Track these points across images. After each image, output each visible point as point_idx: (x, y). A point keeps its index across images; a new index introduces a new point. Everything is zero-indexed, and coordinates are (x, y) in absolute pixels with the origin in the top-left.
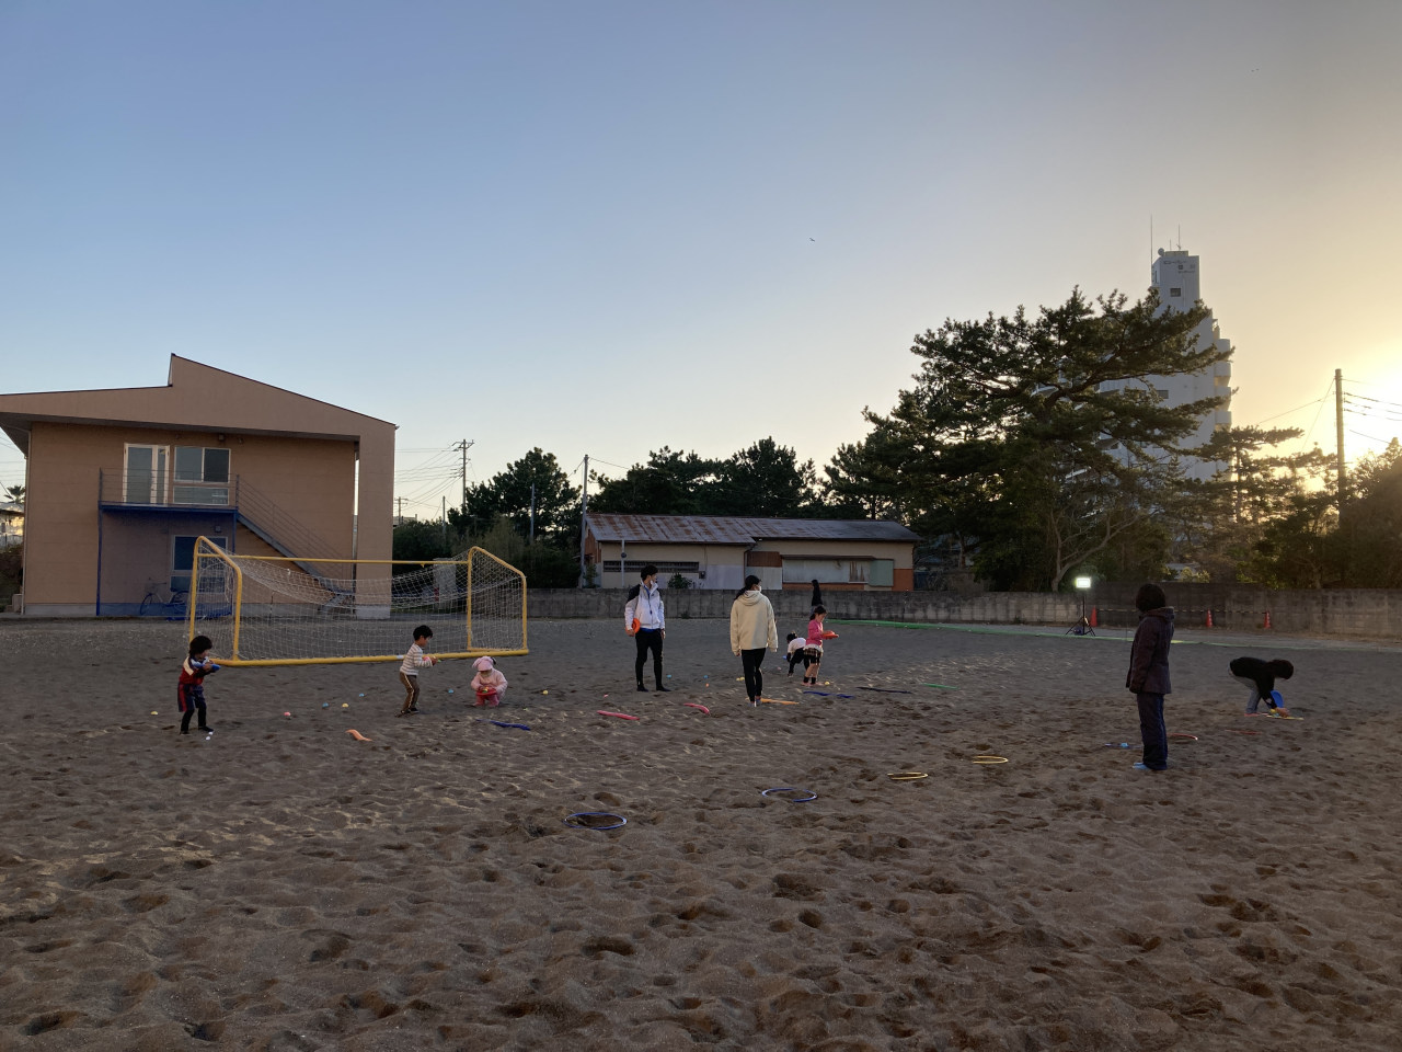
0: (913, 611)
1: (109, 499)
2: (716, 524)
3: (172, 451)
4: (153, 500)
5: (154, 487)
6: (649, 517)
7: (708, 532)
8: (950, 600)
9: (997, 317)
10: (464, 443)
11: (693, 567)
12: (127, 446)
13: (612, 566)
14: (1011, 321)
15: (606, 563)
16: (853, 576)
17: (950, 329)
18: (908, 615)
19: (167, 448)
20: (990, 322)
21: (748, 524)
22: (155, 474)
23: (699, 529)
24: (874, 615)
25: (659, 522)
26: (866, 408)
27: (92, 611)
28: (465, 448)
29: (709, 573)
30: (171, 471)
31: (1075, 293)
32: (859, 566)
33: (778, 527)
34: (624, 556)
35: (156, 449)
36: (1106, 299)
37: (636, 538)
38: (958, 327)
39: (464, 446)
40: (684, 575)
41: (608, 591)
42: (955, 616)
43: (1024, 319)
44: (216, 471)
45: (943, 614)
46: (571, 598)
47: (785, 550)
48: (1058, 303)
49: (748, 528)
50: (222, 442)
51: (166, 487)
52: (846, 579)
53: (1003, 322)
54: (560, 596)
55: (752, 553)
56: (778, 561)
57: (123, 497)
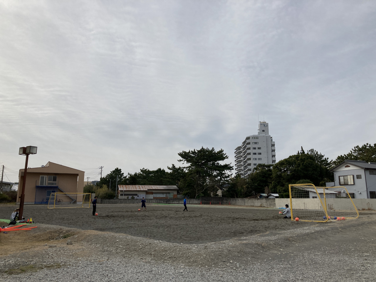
0: (172, 202)
1: (37, 185)
2: (142, 187)
3: (47, 177)
4: (44, 185)
5: (44, 183)
6: (130, 186)
7: (140, 188)
8: (178, 200)
10: (102, 167)
11: (136, 195)
12: (40, 176)
13: (122, 195)
15: (121, 194)
16: (166, 196)
18: (171, 203)
19: (47, 176)
21: (148, 187)
22: (45, 181)
23: (138, 188)
24: (166, 203)
25: (132, 186)
27: (34, 203)
28: (102, 168)
29: (139, 196)
30: (47, 180)
32: (167, 194)
33: (153, 187)
34: (124, 193)
35: (45, 176)
37: (126, 190)
39: (101, 168)
40: (134, 196)
41: (120, 199)
42: (179, 203)
43: (195, 151)
44: (55, 180)
45: (177, 203)
46: (113, 200)
47: (154, 192)
48: (199, 149)
49: (148, 188)
50: (56, 175)
51: (46, 183)
52: (165, 196)
54: (112, 200)
55: (147, 192)
56: (152, 193)
57: (39, 185)
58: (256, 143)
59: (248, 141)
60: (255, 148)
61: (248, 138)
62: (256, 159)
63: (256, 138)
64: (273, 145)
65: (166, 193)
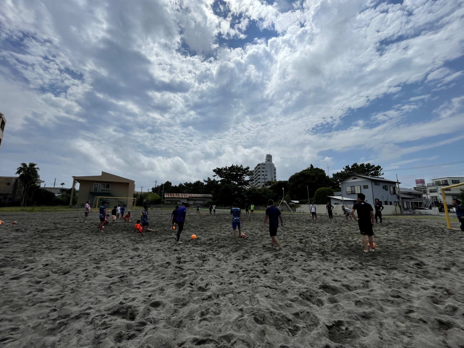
1: (91, 191)
2: (184, 195)
3: (101, 185)
4: (98, 191)
11: (179, 201)
12: (95, 184)
15: (166, 200)
17: (217, 169)
20: (222, 168)
22: (98, 188)
23: (181, 196)
25: (175, 194)
30: (101, 187)
33: (193, 195)
34: (169, 199)
35: (99, 184)
37: (171, 197)
41: (165, 204)
44: (108, 187)
46: (160, 205)
48: (230, 166)
50: (109, 183)
51: (100, 190)
52: (202, 203)
53: (224, 168)
54: (158, 205)
55: (188, 199)
56: (192, 200)
57: (93, 190)
58: (263, 168)
59: (259, 167)
60: (263, 172)
61: (259, 165)
62: (263, 179)
63: (264, 165)
64: (275, 170)
65: (203, 200)
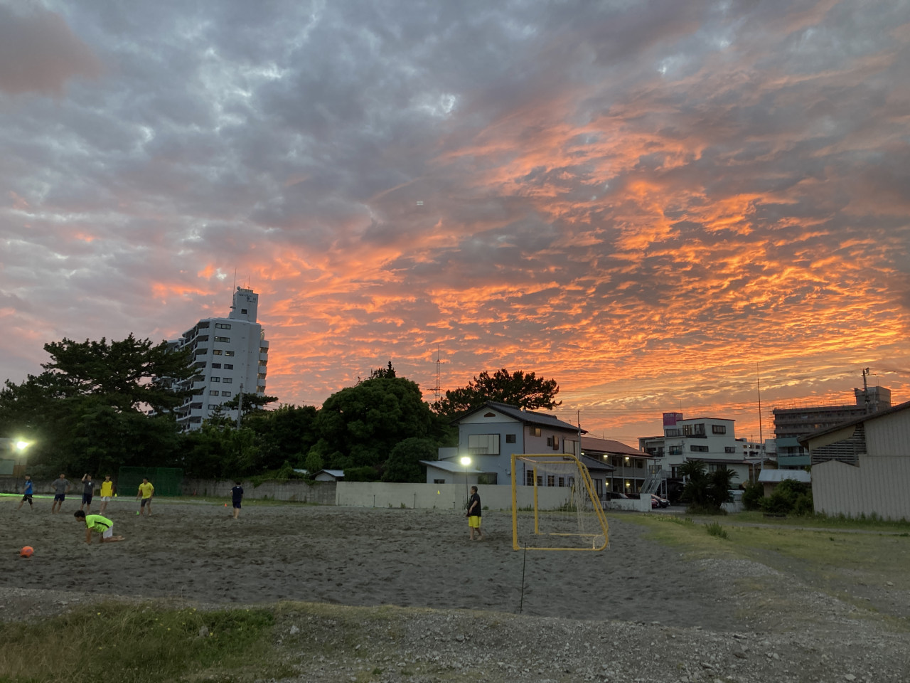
9: (90, 341)
14: (98, 343)
17: (65, 343)
26: (8, 380)
31: (130, 336)
36: (142, 342)
38: (70, 342)
43: (106, 343)
58: (222, 339)
59: (202, 332)
60: (218, 352)
61: (203, 325)
62: (217, 379)
63: (224, 326)
64: (265, 350)
